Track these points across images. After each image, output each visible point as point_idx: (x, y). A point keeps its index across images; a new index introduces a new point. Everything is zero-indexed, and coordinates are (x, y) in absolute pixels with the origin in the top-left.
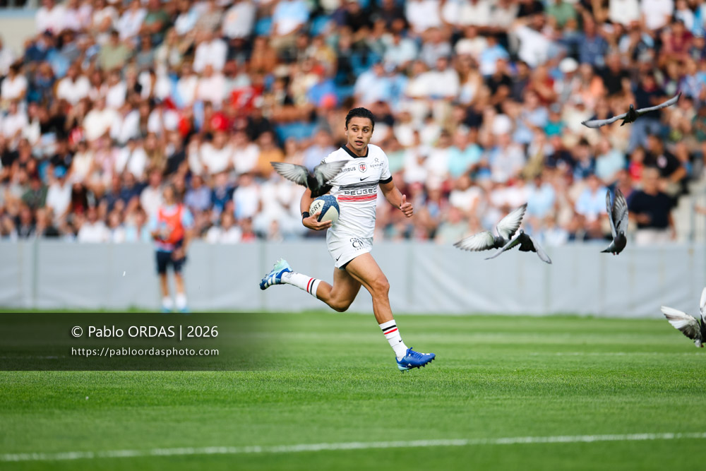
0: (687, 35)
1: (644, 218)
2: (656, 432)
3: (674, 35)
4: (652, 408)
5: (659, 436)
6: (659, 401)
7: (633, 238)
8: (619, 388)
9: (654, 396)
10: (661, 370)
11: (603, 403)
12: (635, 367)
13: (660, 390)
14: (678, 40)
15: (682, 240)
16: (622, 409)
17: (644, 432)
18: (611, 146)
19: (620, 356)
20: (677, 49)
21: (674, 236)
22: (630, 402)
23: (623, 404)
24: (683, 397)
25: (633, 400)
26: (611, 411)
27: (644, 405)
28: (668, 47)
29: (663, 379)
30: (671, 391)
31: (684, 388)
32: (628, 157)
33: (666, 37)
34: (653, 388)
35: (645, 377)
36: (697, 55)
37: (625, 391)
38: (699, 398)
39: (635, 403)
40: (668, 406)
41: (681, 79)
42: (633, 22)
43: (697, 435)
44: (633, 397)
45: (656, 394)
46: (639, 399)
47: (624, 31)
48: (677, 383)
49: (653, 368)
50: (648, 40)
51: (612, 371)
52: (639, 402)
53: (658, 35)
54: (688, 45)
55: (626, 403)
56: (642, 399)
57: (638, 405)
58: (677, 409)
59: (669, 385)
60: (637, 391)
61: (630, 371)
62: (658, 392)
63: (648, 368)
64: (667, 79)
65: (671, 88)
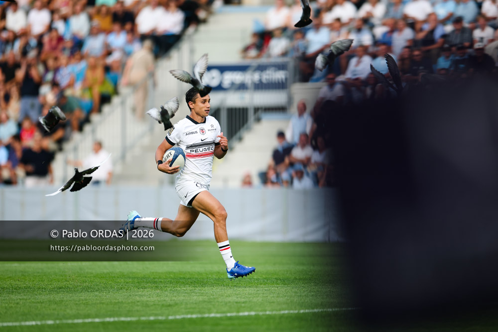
0: (60, 39)
1: (30, 168)
2: (41, 320)
3: (51, 40)
4: (38, 302)
5: (43, 322)
6: (43, 297)
7: (23, 183)
8: (15, 289)
9: (40, 294)
10: (45, 275)
11: (4, 300)
12: (26, 274)
13: (44, 290)
14: (54, 42)
15: (57, 183)
16: (18, 303)
17: (34, 320)
18: (8, 118)
19: (16, 267)
20: (54, 49)
21: (52, 181)
22: (23, 299)
23: (18, 301)
24: (60, 295)
25: (25, 297)
26: (10, 305)
27: (33, 300)
28: (47, 47)
29: (46, 282)
30: (52, 291)
31: (60, 288)
32: (20, 125)
33: (46, 39)
34: (39, 288)
35: (33, 281)
36: (67, 53)
37: (19, 291)
38: (70, 295)
39: (27, 299)
40: (50, 301)
41: (56, 70)
43: (70, 321)
44: (25, 295)
45: (42, 293)
46: (29, 297)
47: (16, 36)
48: (55, 284)
49: (39, 274)
50: (33, 42)
51: (10, 277)
52: (29, 299)
53: (40, 37)
54: (61, 46)
55: (20, 299)
56: (31, 296)
57: (28, 301)
58: (56, 303)
59: (50, 286)
60: (28, 291)
61: (23, 277)
62: (42, 291)
63: (35, 274)
64: (47, 70)
65: (50, 76)
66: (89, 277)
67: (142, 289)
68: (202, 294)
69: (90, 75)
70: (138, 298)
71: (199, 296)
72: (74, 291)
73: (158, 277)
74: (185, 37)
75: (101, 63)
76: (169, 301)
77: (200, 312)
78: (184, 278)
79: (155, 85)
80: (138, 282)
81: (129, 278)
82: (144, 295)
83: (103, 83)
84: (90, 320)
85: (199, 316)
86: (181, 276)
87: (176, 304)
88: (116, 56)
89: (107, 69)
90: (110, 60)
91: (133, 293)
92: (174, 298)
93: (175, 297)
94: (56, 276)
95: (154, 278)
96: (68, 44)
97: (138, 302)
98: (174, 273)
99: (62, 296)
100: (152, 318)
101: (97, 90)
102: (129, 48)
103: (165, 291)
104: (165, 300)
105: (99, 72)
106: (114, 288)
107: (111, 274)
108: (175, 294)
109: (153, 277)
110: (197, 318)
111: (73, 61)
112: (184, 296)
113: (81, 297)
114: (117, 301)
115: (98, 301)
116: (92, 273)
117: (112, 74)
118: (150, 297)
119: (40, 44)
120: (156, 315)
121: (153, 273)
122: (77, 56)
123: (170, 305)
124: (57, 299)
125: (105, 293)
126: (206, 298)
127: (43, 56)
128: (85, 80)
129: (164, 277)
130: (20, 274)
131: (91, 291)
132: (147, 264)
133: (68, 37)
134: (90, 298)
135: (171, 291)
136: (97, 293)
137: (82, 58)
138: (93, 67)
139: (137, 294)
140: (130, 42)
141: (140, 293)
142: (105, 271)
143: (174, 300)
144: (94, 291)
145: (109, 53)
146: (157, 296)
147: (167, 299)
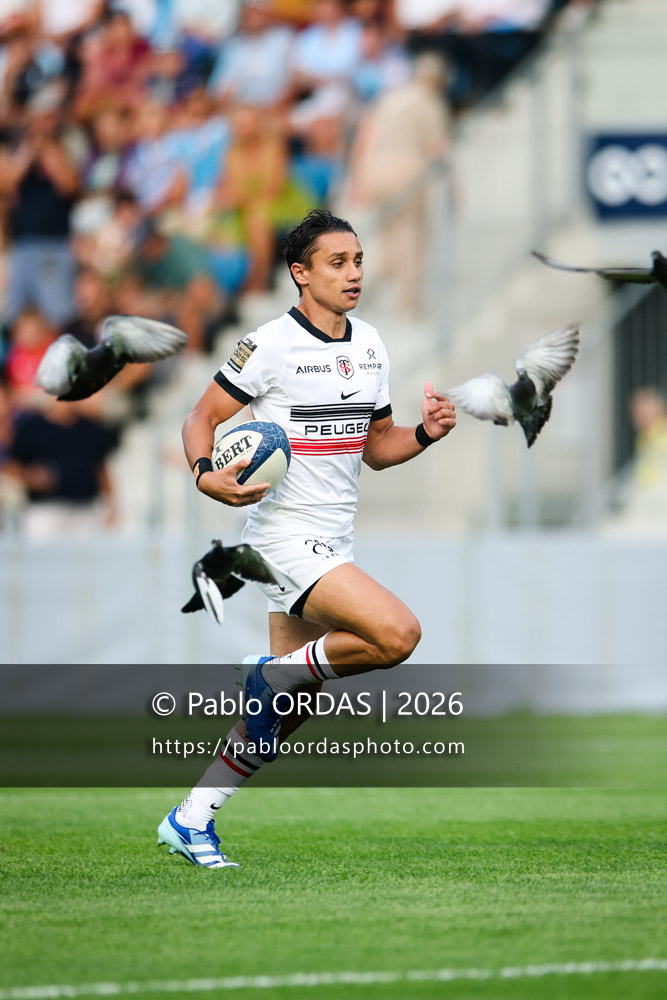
0: (140, 48)
1: (42, 476)
2: (77, 981)
3: (109, 51)
4: (68, 923)
5: (85, 989)
6: (85, 906)
7: (18, 526)
9: (74, 895)
10: (89, 833)
12: (29, 829)
13: (86, 881)
14: (121, 58)
15: (131, 529)
17: (52, 981)
20: (119, 79)
21: (112, 520)
22: (18, 912)
24: (140, 897)
25: (24, 906)
27: (50, 916)
28: (95, 75)
29: (93, 856)
30: (111, 884)
31: (141, 876)
33: (93, 48)
34: (71, 877)
35: (52, 852)
36: (163, 94)
38: (175, 897)
39: (29, 913)
40: (106, 919)
41: (127, 150)
42: (14, 17)
43: (173, 986)
44: (23, 899)
45: (79, 891)
46: (39, 904)
49: (69, 830)
50: (51, 58)
52: (38, 912)
53: (73, 42)
54: (142, 71)
55: (8, 913)
56: (45, 903)
57: (35, 918)
58: (126, 925)
59: (108, 870)
60: (34, 885)
61: (16, 839)
62: (81, 885)
63: (58, 830)
64: (96, 150)
65: (104, 172)
66: (236, 839)
67: (411, 879)
68: (612, 895)
69: (239, 166)
70: (398, 909)
71: (602, 900)
72: (188, 884)
73: (466, 837)
74: (558, 40)
75: (276, 125)
76: (504, 918)
77: (606, 954)
78: (553, 841)
79: (453, 202)
80: (400, 856)
81: (371, 840)
82: (420, 898)
83: (280, 192)
84: (236, 982)
85: (604, 966)
86: (544, 835)
87: (526, 928)
88: (327, 104)
89: (297, 146)
90: (304, 118)
91: (384, 892)
92: (520, 908)
93: (525, 903)
94: (128, 834)
95: (453, 843)
96: (167, 63)
97: (400, 920)
98: (521, 824)
99: (145, 903)
100: (446, 975)
101: (266, 217)
102: (370, 76)
103: (491, 883)
104: (488, 915)
105: (269, 159)
106: (320, 873)
107: (308, 829)
108: (522, 895)
109: (450, 835)
110: (596, 974)
111: (184, 120)
112: (554, 900)
113: (210, 906)
114: (329, 918)
115: (268, 920)
116: (245, 826)
117: (311, 166)
118: (438, 905)
119: (73, 67)
120: (459, 964)
121: (449, 823)
122: (195, 105)
123: (505, 932)
124: (132, 912)
125: (288, 893)
126: (625, 907)
127: (83, 106)
128: (221, 184)
129: (488, 838)
130: (9, 828)
131: (244, 885)
132: (430, 795)
133: (165, 41)
134: (242, 906)
135: (511, 885)
136: (263, 892)
137: (213, 109)
138: (249, 141)
139: (395, 893)
140: (372, 56)
141: (406, 891)
142: (291, 818)
143: (520, 914)
144: (251, 886)
145: (302, 93)
146: (464, 902)
147: (496, 910)
